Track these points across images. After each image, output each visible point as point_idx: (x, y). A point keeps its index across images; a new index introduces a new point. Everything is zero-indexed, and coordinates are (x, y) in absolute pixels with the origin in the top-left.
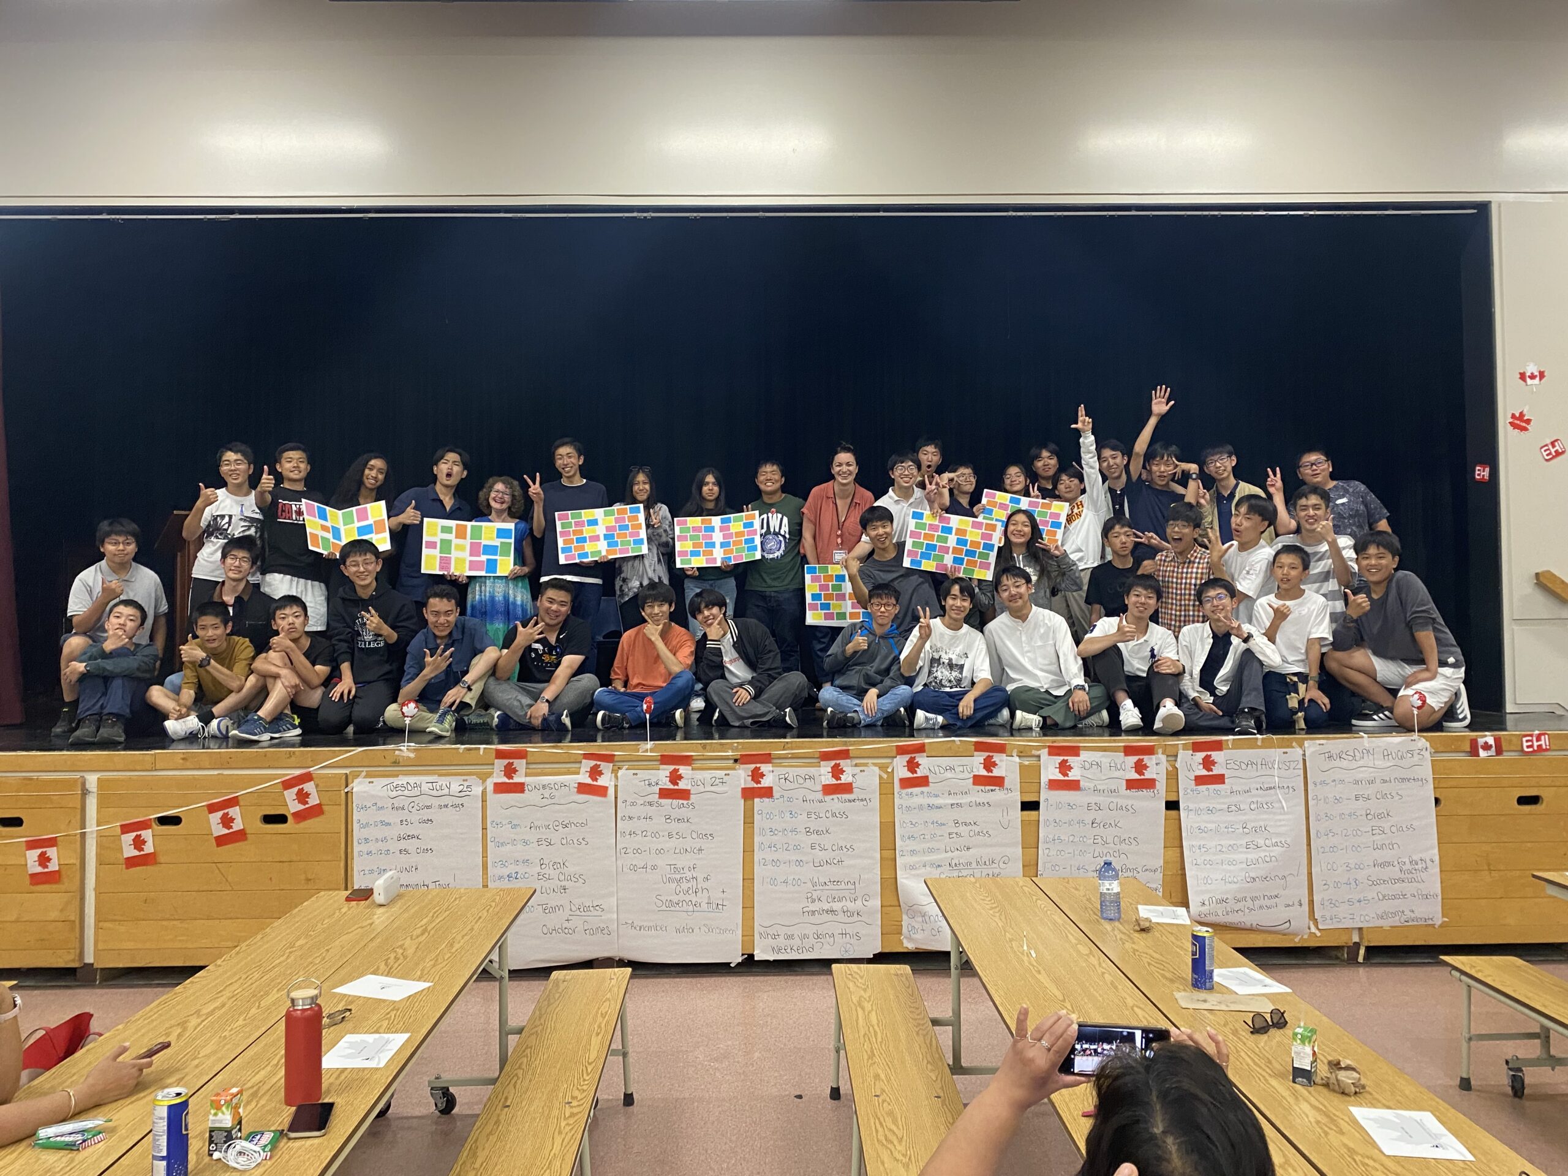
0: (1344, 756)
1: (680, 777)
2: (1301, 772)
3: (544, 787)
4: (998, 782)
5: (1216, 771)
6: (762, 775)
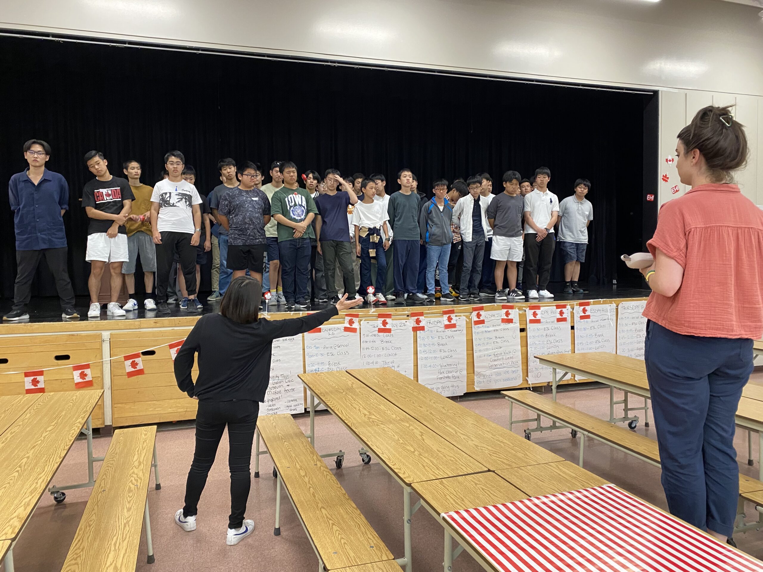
0: (629, 306)
1: (387, 323)
2: (616, 313)
3: (330, 330)
4: (510, 321)
5: (587, 314)
6: (420, 321)
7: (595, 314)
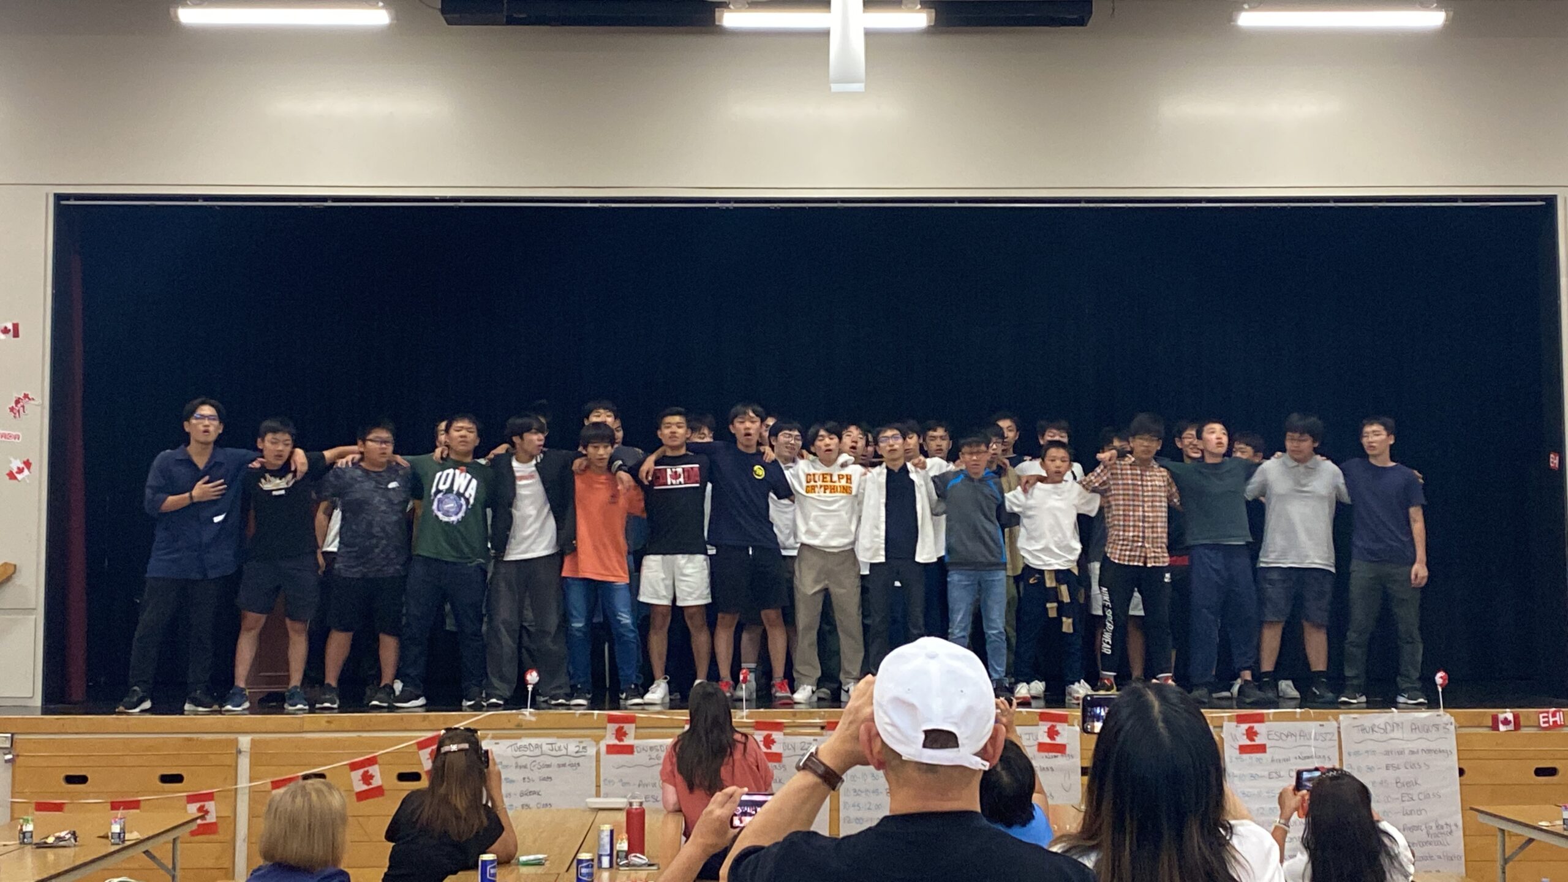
0: (1376, 729)
1: (773, 742)
2: (1336, 743)
3: (651, 748)
4: (1061, 749)
5: (1258, 741)
7: (1280, 743)
